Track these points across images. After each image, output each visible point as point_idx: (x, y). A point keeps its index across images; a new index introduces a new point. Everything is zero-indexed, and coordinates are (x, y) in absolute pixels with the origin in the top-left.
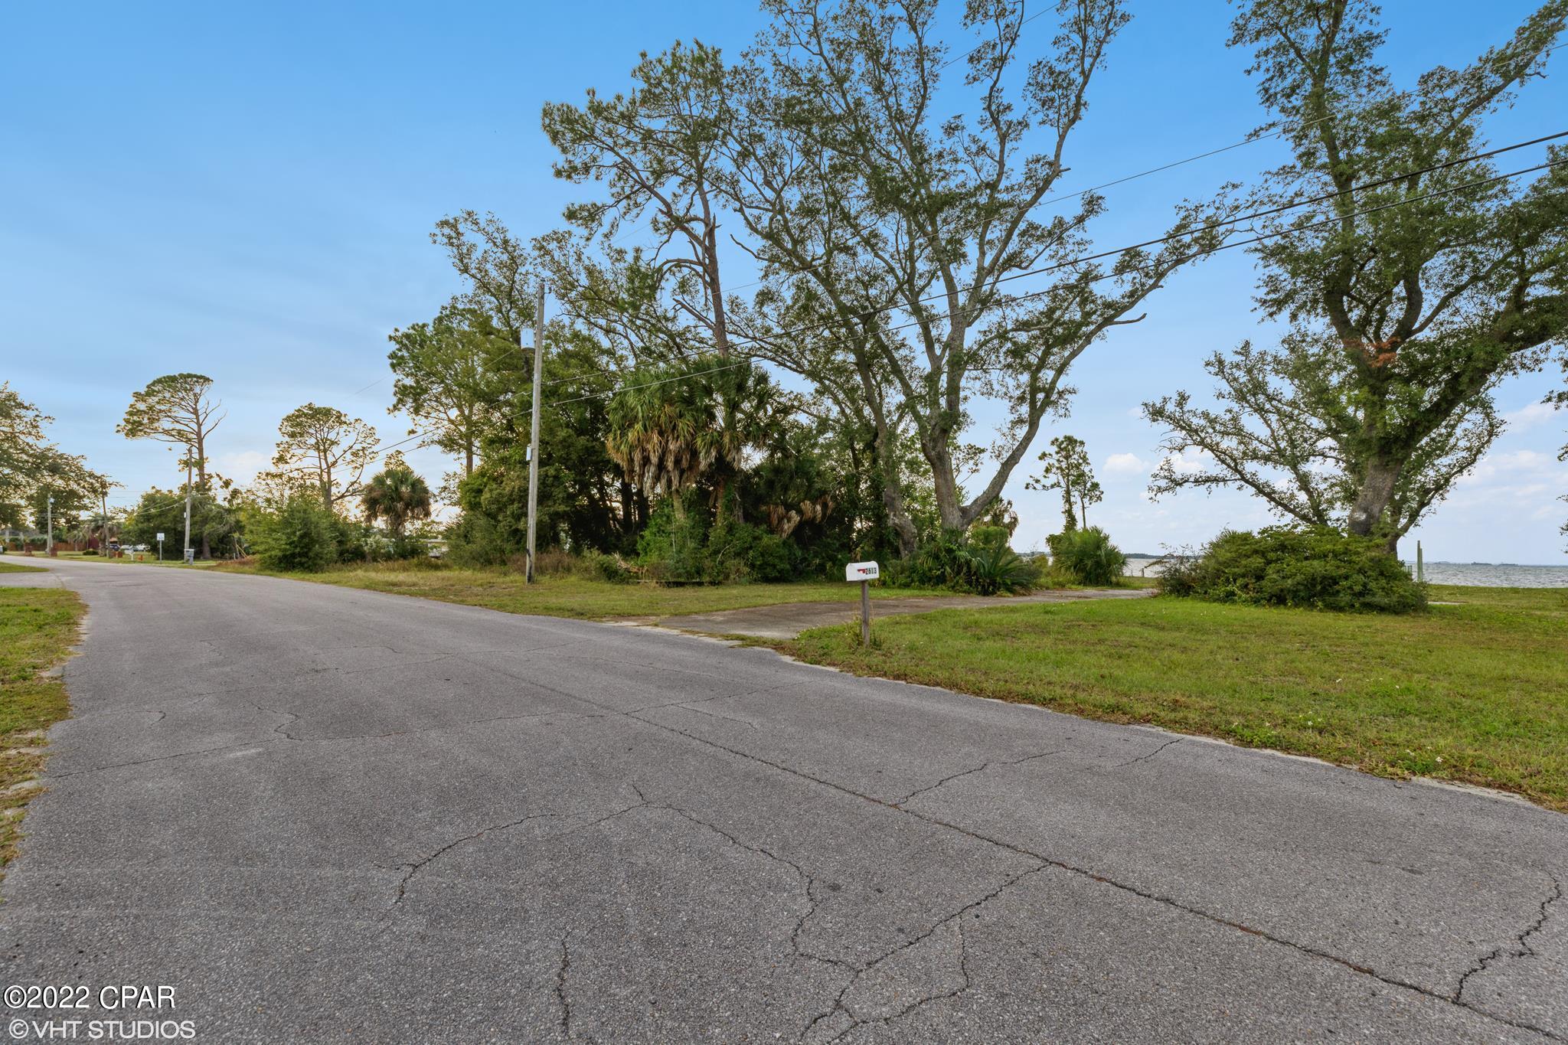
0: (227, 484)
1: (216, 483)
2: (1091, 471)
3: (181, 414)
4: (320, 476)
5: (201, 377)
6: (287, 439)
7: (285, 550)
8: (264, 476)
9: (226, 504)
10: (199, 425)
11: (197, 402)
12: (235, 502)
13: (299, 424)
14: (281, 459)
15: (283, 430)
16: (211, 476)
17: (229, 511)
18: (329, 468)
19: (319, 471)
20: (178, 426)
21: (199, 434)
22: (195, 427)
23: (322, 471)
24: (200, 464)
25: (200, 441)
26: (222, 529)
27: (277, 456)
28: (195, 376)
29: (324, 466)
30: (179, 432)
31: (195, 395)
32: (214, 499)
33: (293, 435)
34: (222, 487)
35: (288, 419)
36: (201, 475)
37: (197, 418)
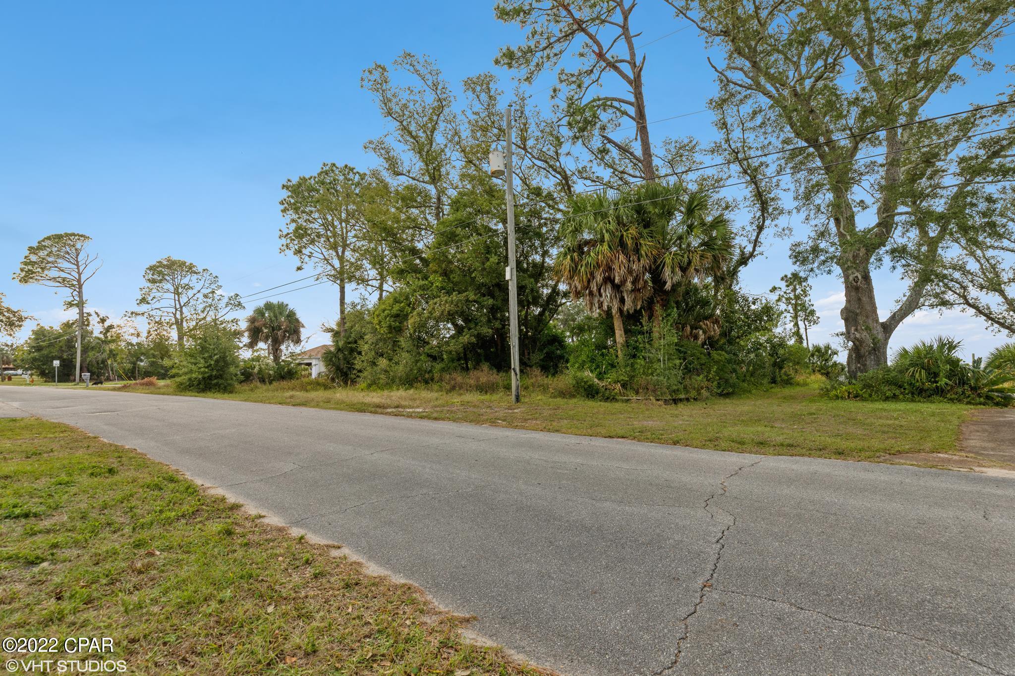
0: (103, 321)
1: (94, 320)
2: (810, 301)
3: (64, 264)
4: (175, 315)
5: (82, 236)
6: (149, 285)
7: (204, 373)
8: (129, 315)
9: (102, 336)
10: (80, 274)
11: (78, 255)
12: (109, 334)
13: (160, 273)
14: (143, 301)
15: (146, 277)
16: (89, 314)
17: (106, 342)
18: (181, 307)
19: (174, 310)
20: (63, 275)
21: (79, 281)
22: (77, 276)
23: (176, 310)
24: (80, 305)
25: (80, 287)
26: (101, 357)
27: (140, 298)
28: (78, 235)
29: (178, 306)
30: (64, 279)
31: (76, 250)
32: (92, 332)
33: (153, 281)
34: (99, 322)
35: (152, 268)
36: (81, 313)
37: (78, 268)
